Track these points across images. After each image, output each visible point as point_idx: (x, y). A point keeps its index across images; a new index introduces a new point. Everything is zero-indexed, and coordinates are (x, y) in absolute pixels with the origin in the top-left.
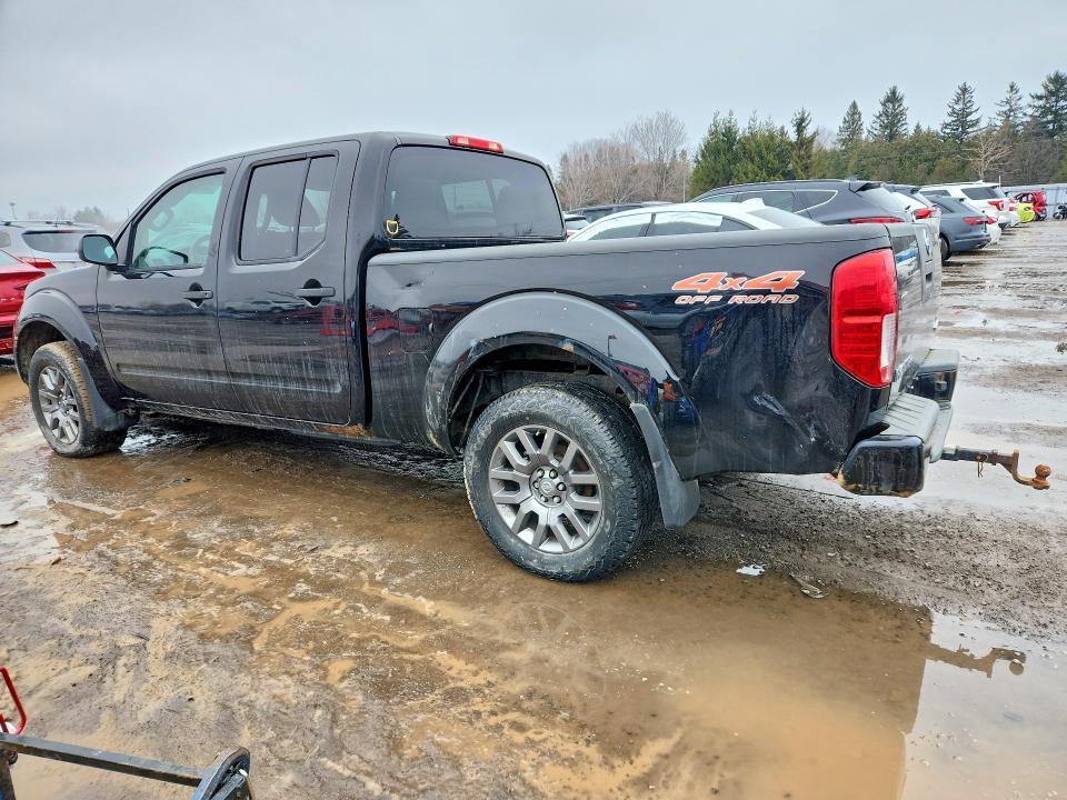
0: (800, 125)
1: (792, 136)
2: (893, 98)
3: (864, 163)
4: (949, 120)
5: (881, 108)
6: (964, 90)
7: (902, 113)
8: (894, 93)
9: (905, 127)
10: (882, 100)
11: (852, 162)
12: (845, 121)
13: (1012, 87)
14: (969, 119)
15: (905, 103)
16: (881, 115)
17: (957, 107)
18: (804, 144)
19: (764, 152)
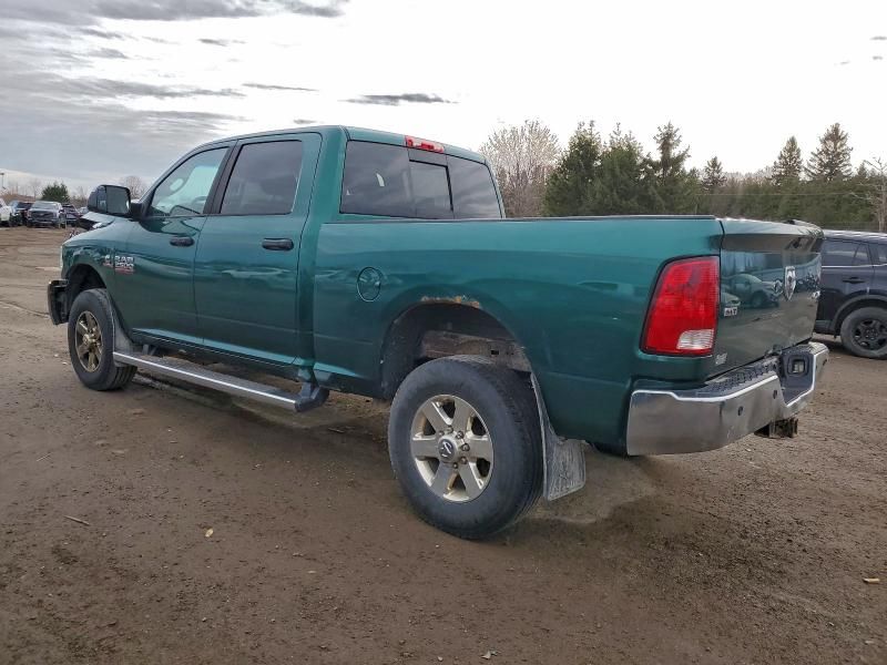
0: (666, 142)
2: (835, 136)
3: (797, 202)
5: (820, 147)
7: (845, 153)
8: (836, 130)
9: (848, 168)
10: (823, 137)
11: (784, 201)
12: (781, 157)
15: (849, 144)
16: (820, 153)
19: (618, 170)
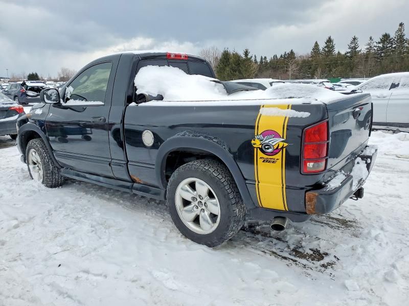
1: (243, 56)
4: (350, 50)
6: (355, 39)
13: (371, 38)
14: (357, 50)
17: (352, 45)
18: (248, 60)
